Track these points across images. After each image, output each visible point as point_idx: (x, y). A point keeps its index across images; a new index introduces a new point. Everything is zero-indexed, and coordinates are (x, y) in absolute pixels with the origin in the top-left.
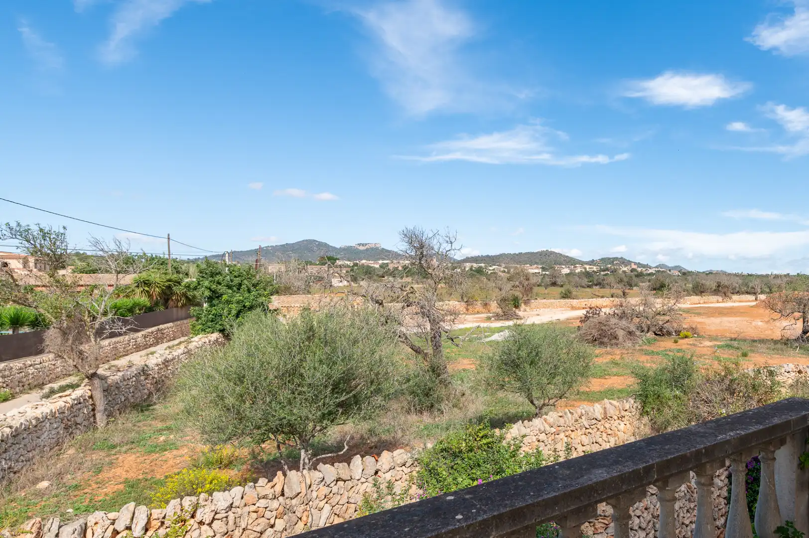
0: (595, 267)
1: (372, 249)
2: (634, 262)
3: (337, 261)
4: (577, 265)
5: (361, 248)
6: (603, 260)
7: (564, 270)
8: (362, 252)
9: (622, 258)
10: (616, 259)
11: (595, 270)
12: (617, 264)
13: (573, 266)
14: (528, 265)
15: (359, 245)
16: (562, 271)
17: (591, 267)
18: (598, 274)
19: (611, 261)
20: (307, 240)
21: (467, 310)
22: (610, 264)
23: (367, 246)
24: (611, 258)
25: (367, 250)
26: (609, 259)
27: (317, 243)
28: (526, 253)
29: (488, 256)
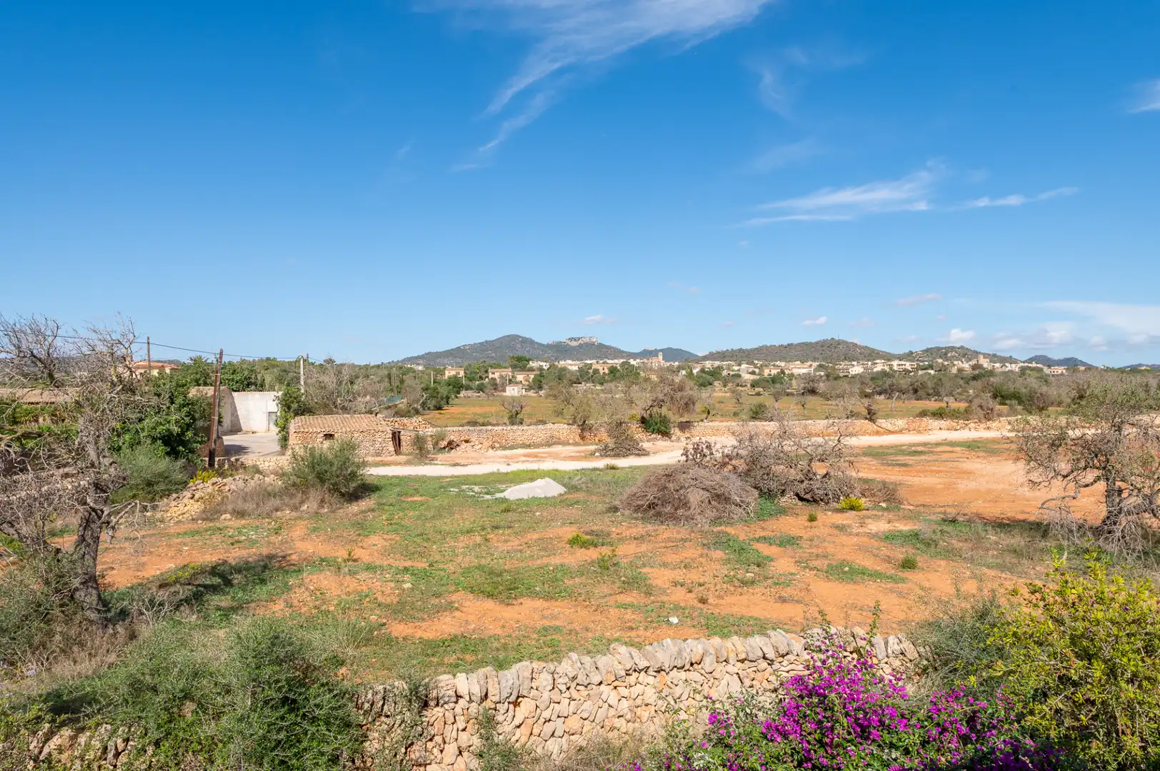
0: (908, 364)
1: (587, 344)
2: (982, 354)
3: (531, 363)
4: (877, 361)
5: (574, 344)
6: (928, 351)
7: (854, 369)
8: (574, 348)
9: (962, 347)
10: (952, 348)
11: (909, 368)
12: (953, 357)
13: (870, 363)
14: (799, 362)
15: (571, 339)
16: (850, 370)
17: (900, 363)
18: (912, 374)
19: (944, 352)
20: (508, 336)
21: (583, 438)
22: (941, 357)
23: (580, 341)
24: (942, 348)
25: (580, 346)
26: (939, 349)
27: (520, 339)
28: (799, 345)
29: (740, 350)
